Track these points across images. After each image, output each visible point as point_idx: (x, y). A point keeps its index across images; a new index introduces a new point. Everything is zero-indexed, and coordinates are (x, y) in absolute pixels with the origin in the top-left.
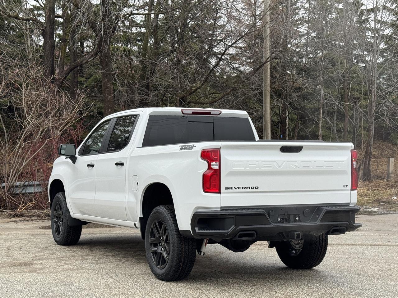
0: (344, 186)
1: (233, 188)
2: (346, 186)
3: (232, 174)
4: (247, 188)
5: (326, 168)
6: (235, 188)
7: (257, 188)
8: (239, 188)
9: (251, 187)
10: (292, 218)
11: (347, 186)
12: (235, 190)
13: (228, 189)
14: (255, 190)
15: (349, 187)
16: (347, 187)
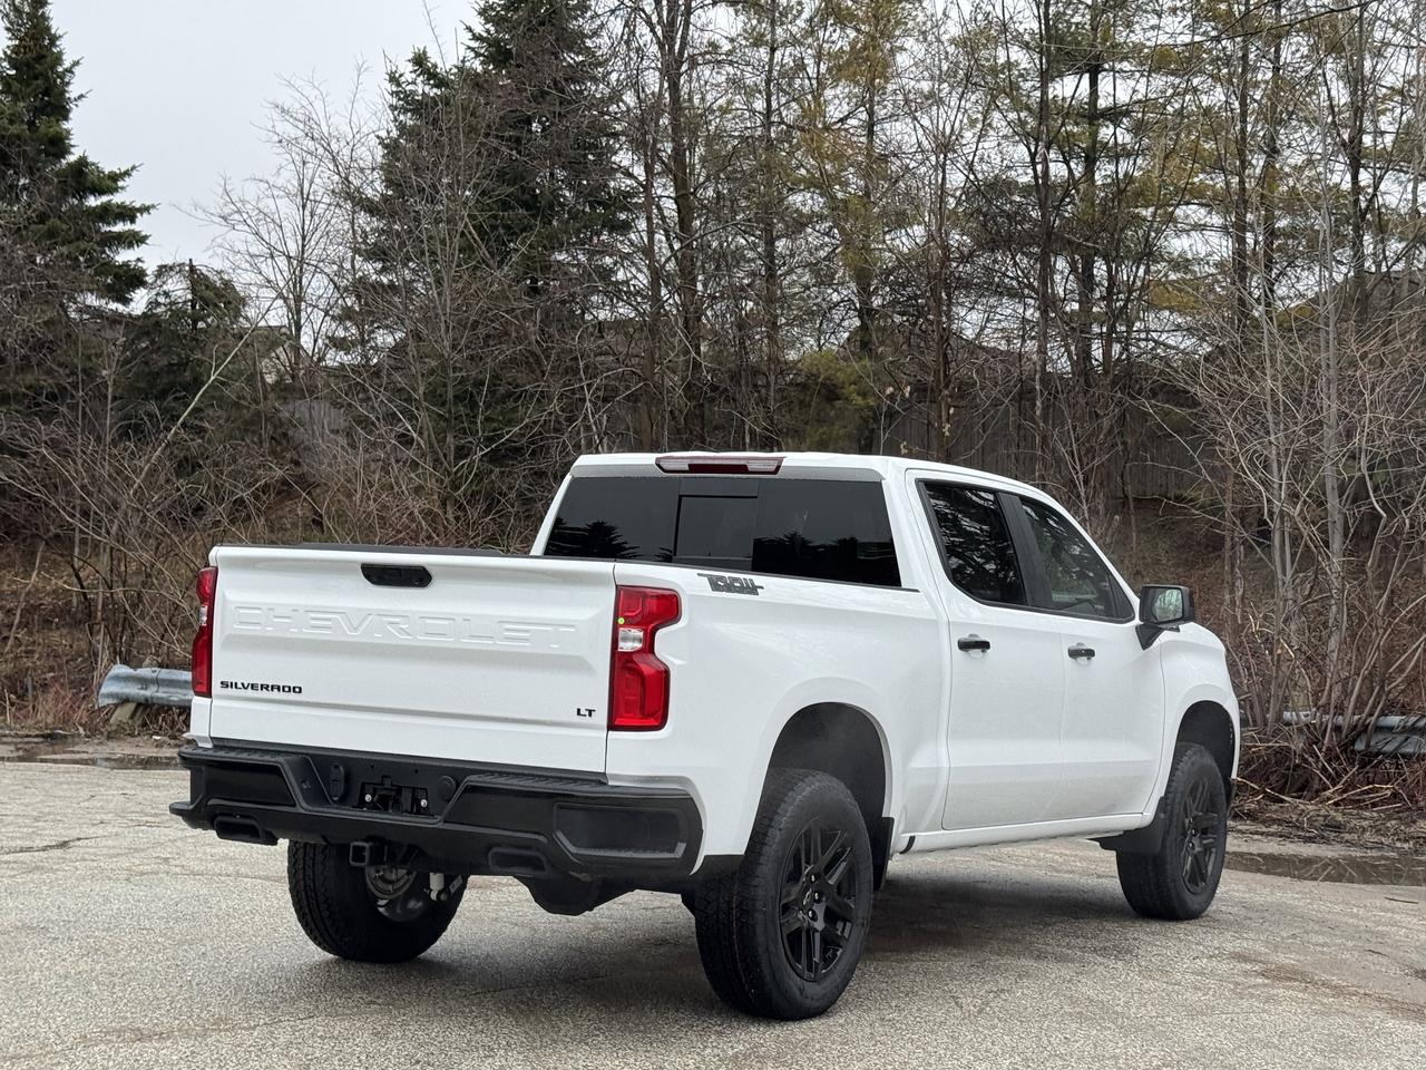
0: (579, 710)
1: (239, 685)
2: (587, 713)
3: (237, 642)
4: (272, 690)
5: (502, 645)
6: (243, 684)
7: (297, 690)
8: (253, 687)
9: (284, 687)
10: (406, 797)
11: (590, 712)
12: (242, 692)
13: (227, 686)
14: (292, 696)
15: (602, 716)
16: (590, 715)
